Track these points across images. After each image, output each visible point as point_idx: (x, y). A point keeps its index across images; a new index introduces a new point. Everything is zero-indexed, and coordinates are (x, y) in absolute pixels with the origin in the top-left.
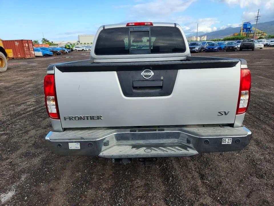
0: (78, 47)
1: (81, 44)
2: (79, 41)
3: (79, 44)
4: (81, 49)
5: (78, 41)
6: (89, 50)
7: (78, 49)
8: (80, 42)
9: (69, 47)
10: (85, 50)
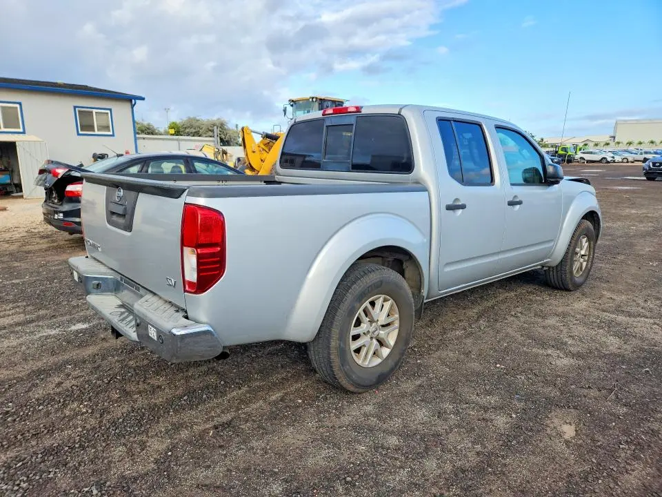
0: (591, 153)
1: (618, 143)
2: (614, 137)
3: (612, 144)
4: (597, 157)
5: (612, 135)
6: (625, 161)
7: (587, 157)
8: (616, 140)
9: (566, 151)
10: (609, 159)
